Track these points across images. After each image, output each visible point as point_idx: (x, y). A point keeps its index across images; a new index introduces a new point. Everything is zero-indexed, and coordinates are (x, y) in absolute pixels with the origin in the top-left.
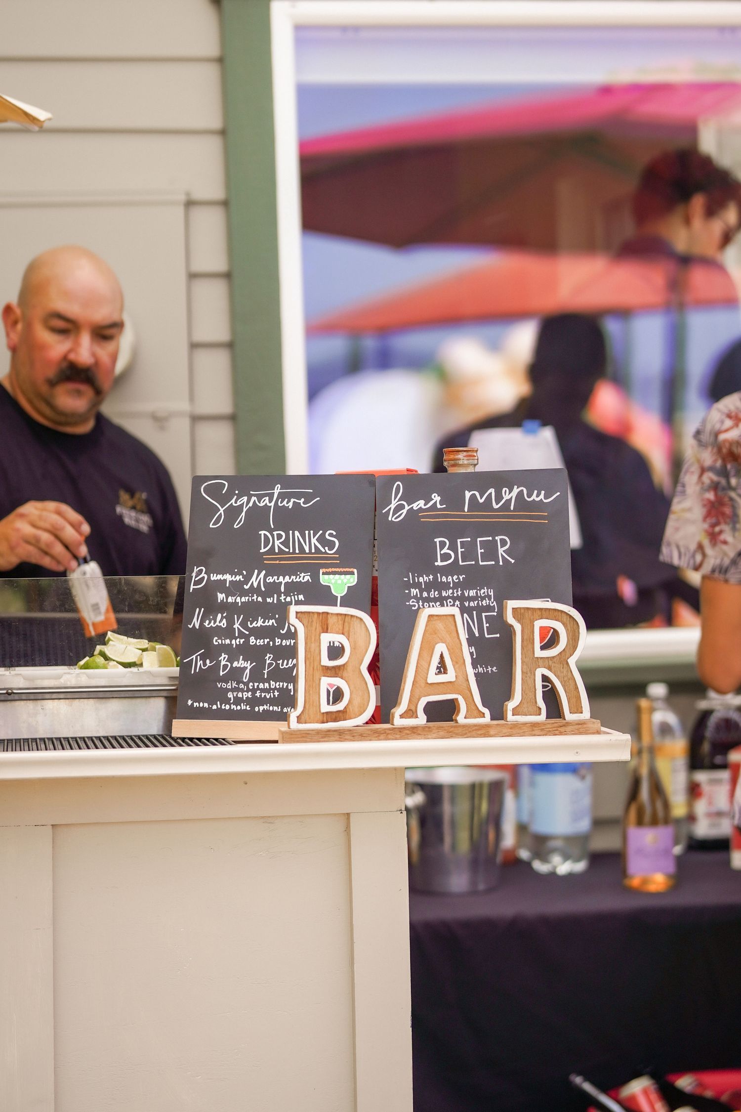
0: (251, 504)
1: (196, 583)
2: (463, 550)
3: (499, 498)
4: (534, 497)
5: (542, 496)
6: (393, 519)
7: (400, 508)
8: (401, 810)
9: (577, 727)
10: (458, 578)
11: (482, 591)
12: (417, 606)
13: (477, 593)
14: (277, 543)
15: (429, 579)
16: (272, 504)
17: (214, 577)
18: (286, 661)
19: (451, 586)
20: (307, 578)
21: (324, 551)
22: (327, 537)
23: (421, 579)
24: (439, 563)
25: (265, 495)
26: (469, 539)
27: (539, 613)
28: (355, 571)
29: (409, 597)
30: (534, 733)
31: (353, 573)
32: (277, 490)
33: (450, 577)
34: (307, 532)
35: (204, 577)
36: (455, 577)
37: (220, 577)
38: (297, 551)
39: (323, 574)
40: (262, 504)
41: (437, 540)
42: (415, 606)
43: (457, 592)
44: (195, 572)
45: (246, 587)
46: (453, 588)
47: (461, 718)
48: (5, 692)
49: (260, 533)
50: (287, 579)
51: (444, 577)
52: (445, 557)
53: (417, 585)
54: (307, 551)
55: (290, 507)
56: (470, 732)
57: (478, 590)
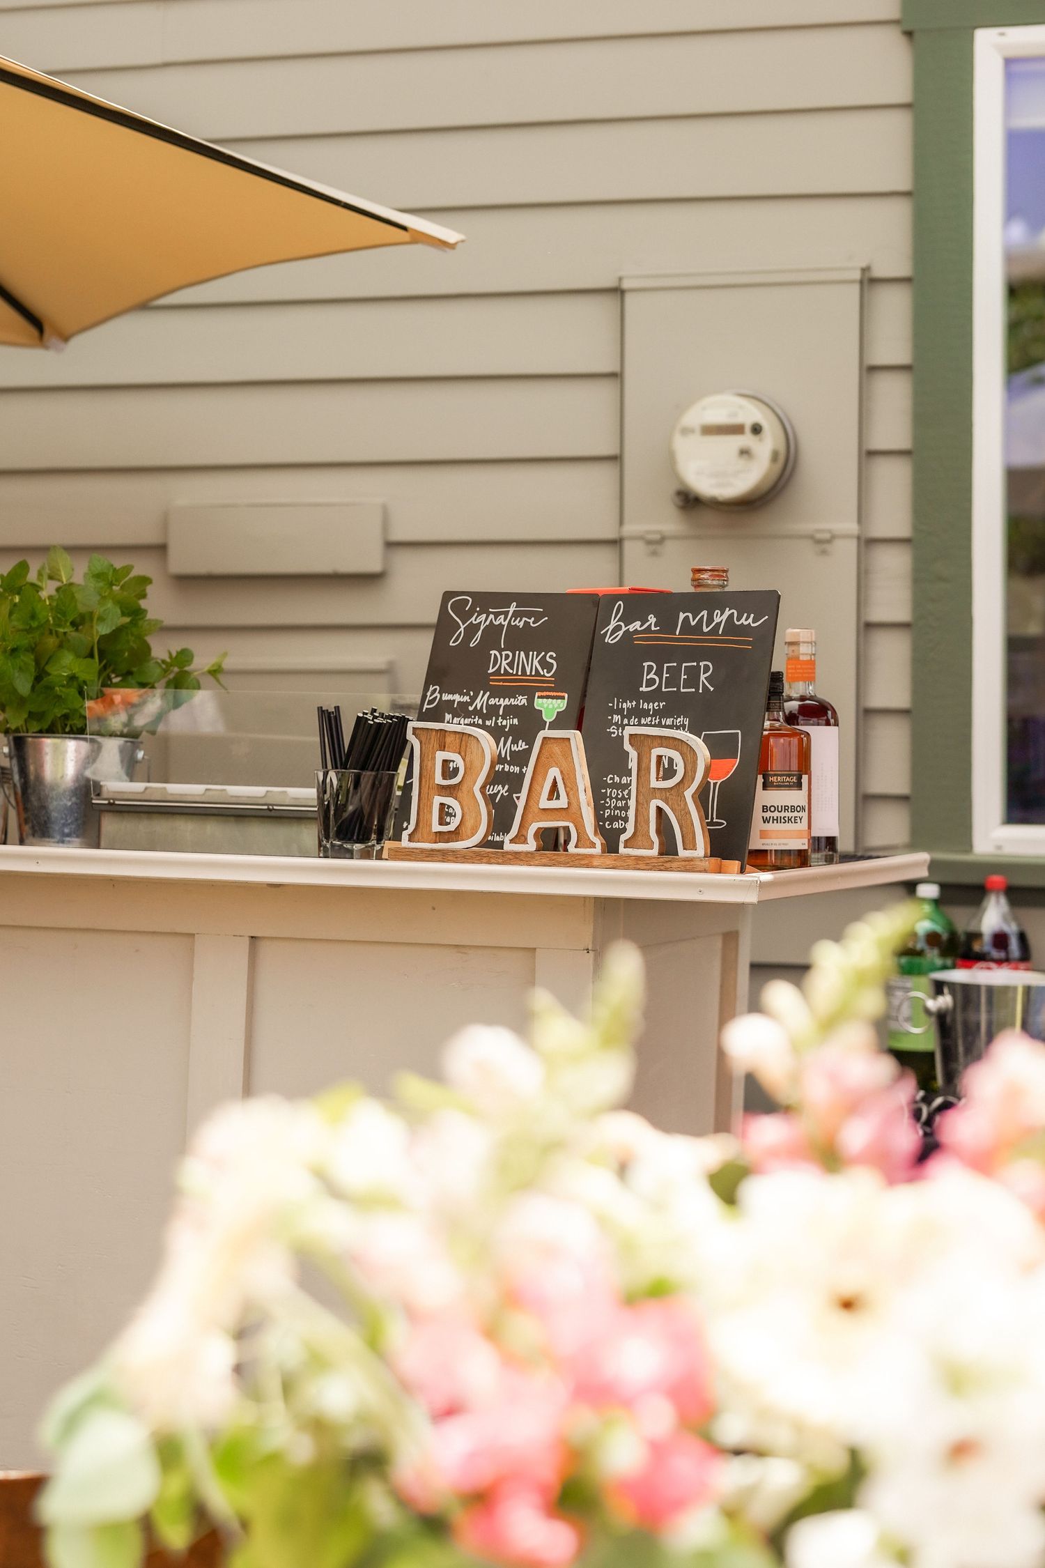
0: (488, 623)
1: (430, 702)
2: (668, 675)
3: (710, 620)
4: (743, 620)
5: (750, 620)
6: (609, 642)
7: (618, 628)
8: (588, 949)
9: (683, 863)
10: (659, 705)
11: (679, 720)
12: (616, 734)
13: (673, 721)
14: (504, 663)
15: (632, 705)
16: (506, 623)
17: (446, 697)
18: (492, 787)
19: (651, 713)
20: (524, 701)
21: (542, 674)
22: (548, 659)
23: (625, 706)
24: (643, 689)
25: (501, 613)
26: (675, 664)
27: (659, 742)
28: (566, 696)
29: (610, 723)
30: (638, 866)
31: (563, 698)
32: (512, 608)
33: (651, 704)
34: (531, 653)
35: (437, 697)
36: (656, 704)
37: (450, 697)
38: (520, 673)
39: (539, 697)
40: (497, 623)
41: (646, 664)
42: (614, 733)
43: (655, 720)
44: (430, 691)
45: (471, 708)
46: (652, 716)
47: (571, 848)
48: (266, 807)
49: (491, 652)
50: (507, 702)
51: (646, 703)
52: (651, 682)
53: (620, 711)
54: (528, 674)
55: (521, 627)
56: (573, 861)
57: (674, 718)
